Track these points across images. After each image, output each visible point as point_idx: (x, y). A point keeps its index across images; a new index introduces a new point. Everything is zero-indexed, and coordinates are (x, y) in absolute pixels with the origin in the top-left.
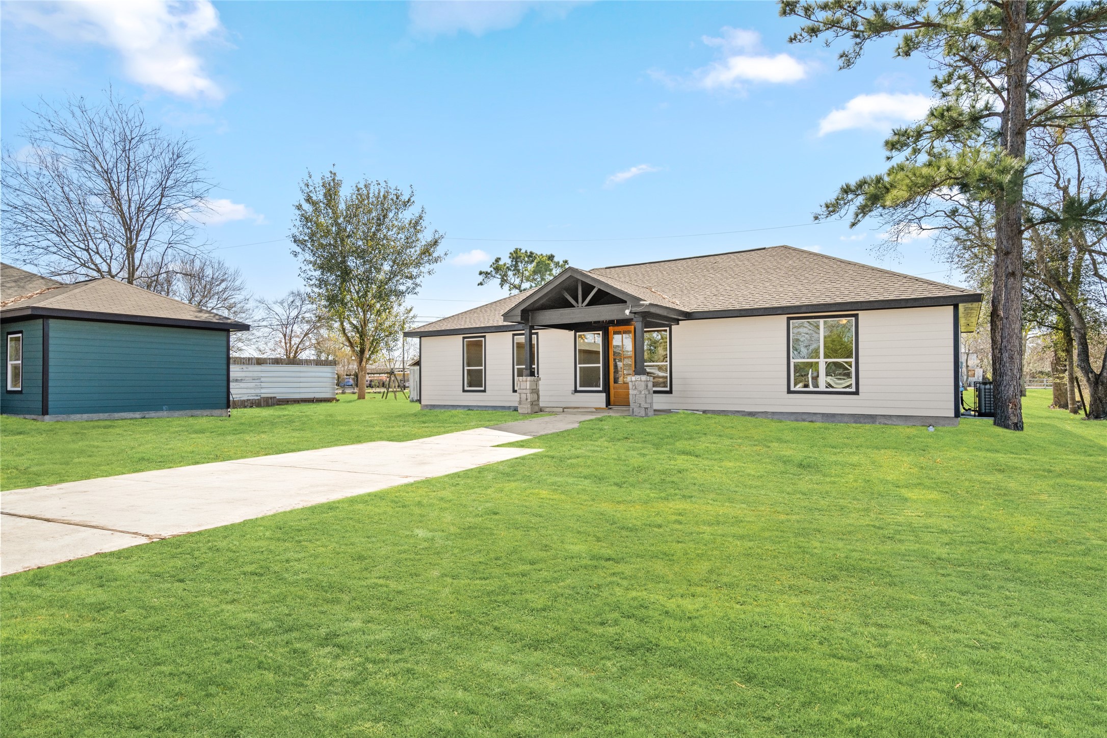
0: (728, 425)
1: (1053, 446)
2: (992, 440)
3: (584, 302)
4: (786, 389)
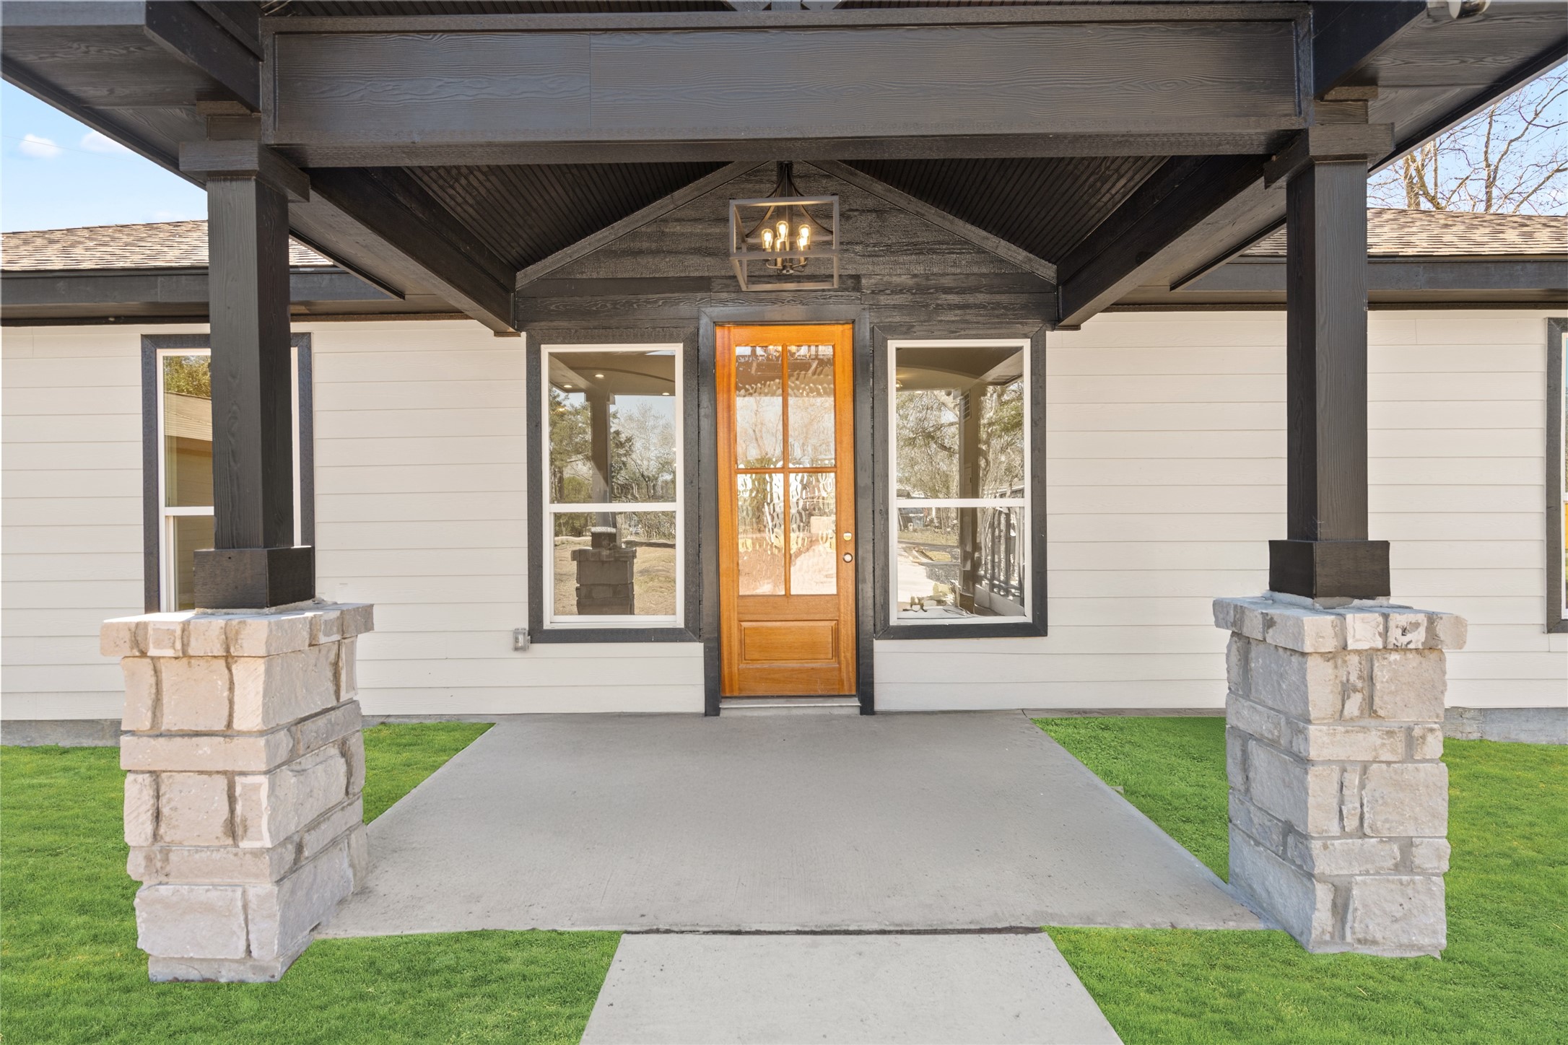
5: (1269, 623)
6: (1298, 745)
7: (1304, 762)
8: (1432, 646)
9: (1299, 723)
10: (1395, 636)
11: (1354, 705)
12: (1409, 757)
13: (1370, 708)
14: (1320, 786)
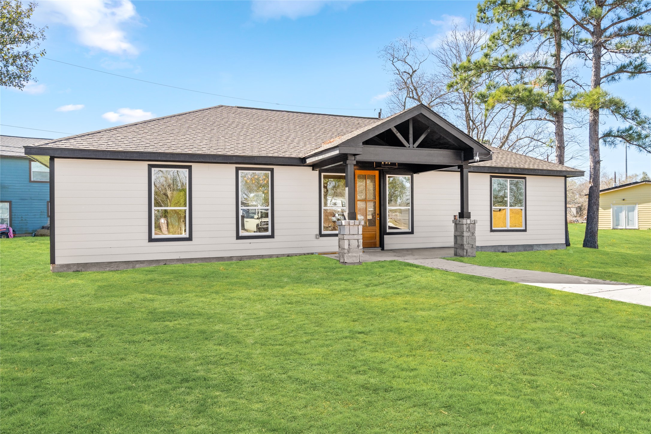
1: (643, 261)
2: (604, 257)
3: (414, 142)
4: (489, 229)
5: (460, 221)
6: (463, 235)
7: (463, 236)
8: (474, 223)
9: (463, 232)
10: (472, 222)
11: (468, 230)
12: (473, 236)
13: (469, 230)
14: (465, 239)
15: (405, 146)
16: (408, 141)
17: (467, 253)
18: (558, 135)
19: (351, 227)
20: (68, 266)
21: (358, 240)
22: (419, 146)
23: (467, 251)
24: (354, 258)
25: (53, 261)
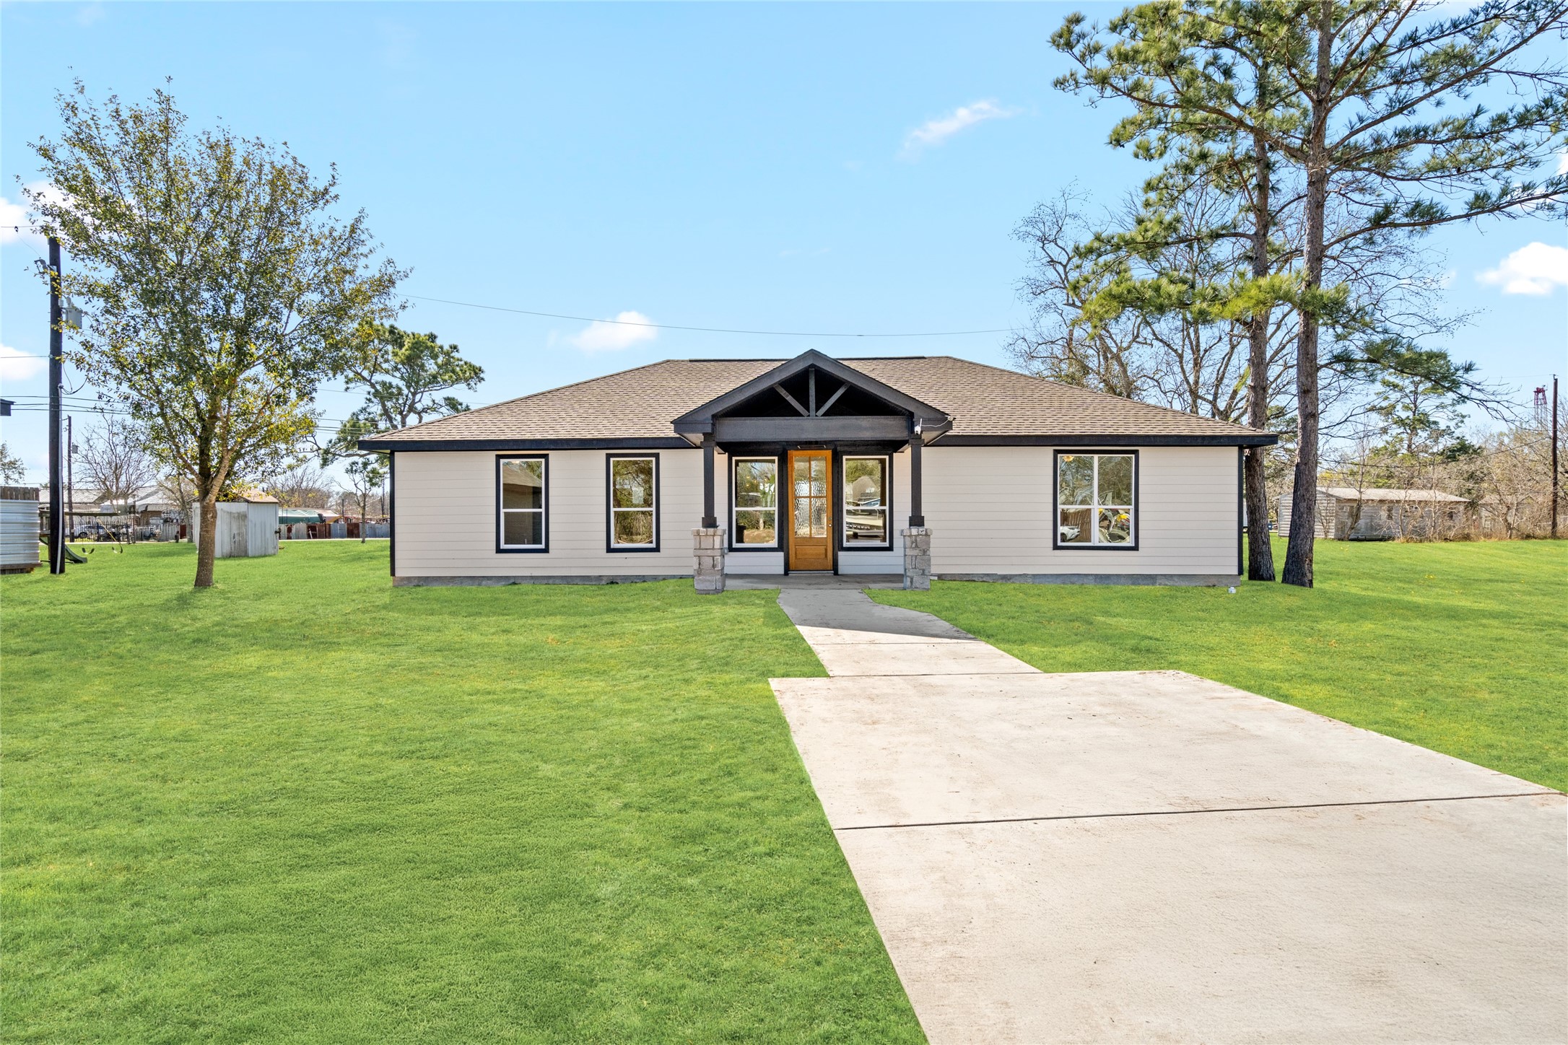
0: (1032, 592)
3: (817, 409)
4: (1051, 544)
6: (907, 553)
7: (907, 555)
12: (924, 555)
15: (801, 415)
16: (807, 408)
17: (912, 582)
18: (1253, 363)
19: (702, 538)
20: (409, 579)
21: (713, 557)
22: (826, 414)
23: (912, 579)
24: (708, 584)
25: (393, 573)
